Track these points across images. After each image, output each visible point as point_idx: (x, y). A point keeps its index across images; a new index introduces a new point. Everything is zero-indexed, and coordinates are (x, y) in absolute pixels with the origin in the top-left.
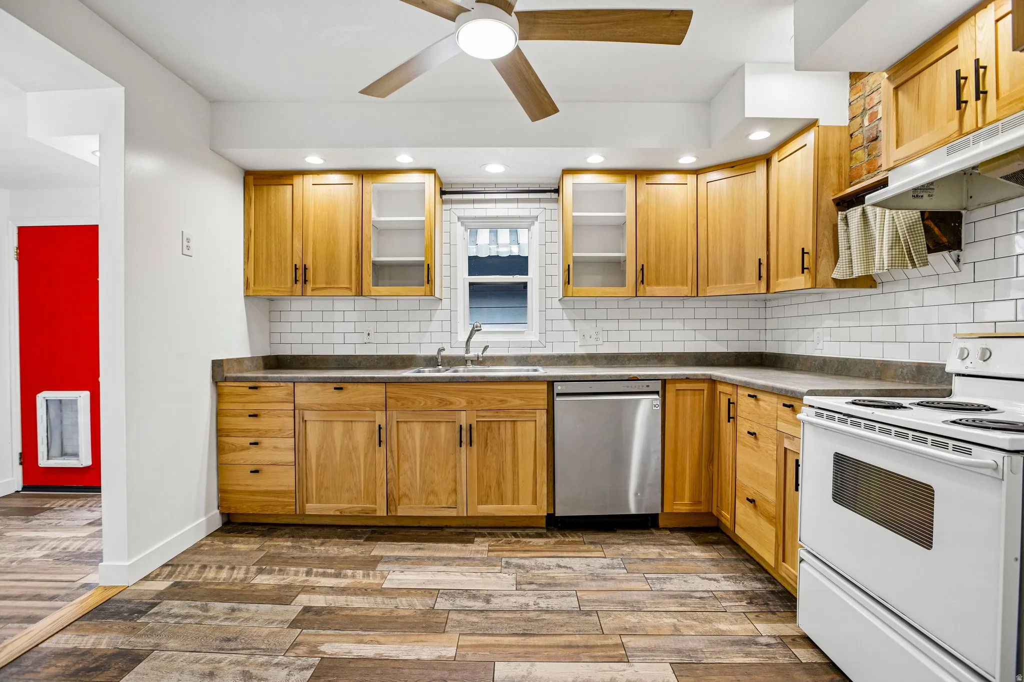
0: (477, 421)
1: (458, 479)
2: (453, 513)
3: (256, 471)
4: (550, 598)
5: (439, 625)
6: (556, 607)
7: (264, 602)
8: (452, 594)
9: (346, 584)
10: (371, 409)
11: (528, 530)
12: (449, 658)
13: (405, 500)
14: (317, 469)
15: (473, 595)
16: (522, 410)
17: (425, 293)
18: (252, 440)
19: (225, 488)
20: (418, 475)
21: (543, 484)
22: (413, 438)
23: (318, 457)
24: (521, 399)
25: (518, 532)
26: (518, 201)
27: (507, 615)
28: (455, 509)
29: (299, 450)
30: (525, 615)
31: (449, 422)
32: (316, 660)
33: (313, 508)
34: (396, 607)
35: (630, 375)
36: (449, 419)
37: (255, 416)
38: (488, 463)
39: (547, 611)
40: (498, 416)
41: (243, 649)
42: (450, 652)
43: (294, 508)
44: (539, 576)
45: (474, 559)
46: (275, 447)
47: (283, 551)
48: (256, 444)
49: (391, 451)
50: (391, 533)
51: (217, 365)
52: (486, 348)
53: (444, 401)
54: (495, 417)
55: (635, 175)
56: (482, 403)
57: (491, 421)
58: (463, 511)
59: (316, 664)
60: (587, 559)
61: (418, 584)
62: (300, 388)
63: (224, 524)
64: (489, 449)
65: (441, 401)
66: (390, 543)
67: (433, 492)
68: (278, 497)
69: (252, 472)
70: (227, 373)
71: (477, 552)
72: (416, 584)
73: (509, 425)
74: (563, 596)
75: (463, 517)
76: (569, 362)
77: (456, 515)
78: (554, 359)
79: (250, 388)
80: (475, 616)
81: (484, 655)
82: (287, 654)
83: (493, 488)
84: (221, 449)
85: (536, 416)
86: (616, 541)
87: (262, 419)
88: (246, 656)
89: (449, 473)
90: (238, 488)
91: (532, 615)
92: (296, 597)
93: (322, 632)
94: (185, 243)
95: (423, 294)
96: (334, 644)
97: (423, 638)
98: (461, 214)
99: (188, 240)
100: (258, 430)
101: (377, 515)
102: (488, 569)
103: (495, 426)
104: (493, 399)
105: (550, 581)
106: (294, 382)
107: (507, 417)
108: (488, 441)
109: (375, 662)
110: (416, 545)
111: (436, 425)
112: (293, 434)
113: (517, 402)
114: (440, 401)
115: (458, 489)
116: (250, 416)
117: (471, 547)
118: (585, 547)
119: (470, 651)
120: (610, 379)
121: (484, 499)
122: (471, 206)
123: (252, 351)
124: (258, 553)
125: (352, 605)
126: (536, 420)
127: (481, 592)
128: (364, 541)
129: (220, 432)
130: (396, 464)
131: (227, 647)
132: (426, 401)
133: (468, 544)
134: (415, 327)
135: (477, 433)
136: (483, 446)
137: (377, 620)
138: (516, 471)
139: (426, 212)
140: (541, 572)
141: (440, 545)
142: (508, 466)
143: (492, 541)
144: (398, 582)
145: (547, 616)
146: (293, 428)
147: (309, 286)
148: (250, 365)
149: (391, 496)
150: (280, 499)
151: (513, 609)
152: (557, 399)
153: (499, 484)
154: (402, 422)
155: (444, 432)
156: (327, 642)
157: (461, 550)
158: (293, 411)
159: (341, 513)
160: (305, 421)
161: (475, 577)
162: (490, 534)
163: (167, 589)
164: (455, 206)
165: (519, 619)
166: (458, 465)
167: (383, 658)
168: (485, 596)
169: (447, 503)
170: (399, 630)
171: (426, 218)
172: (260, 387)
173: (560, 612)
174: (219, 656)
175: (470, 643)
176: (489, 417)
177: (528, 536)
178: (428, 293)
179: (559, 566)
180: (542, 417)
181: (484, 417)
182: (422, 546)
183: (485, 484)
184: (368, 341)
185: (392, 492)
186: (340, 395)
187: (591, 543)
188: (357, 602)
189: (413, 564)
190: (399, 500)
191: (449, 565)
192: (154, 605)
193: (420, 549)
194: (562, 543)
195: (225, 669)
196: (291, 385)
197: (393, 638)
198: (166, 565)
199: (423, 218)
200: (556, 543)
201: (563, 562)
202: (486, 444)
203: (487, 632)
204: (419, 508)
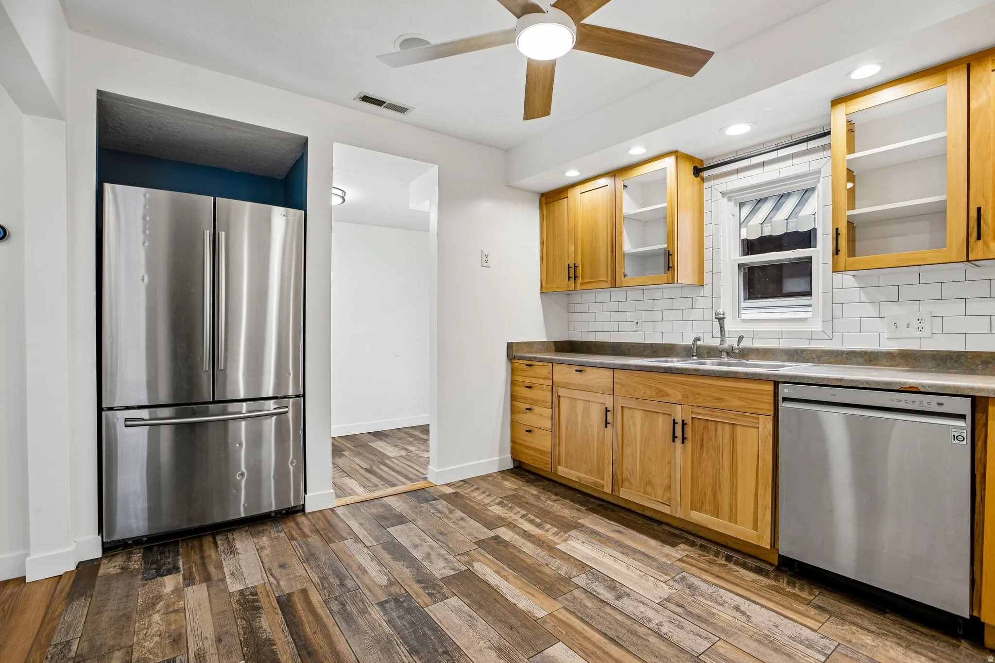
0: (692, 418)
1: (672, 475)
2: (667, 510)
3: (530, 431)
4: (682, 628)
5: (558, 591)
6: (675, 639)
7: (480, 522)
8: (597, 576)
9: (536, 533)
10: (602, 392)
11: (752, 559)
12: (534, 617)
13: (626, 484)
14: (566, 437)
15: (612, 585)
16: (742, 413)
17: (668, 281)
18: (528, 406)
19: (516, 440)
20: (638, 462)
21: (766, 509)
22: (635, 425)
23: (567, 428)
24: (741, 399)
25: (736, 556)
26: (792, 156)
27: (619, 617)
28: (668, 507)
29: (555, 419)
30: (636, 627)
31: (666, 414)
32: (463, 568)
33: (562, 471)
34: (547, 564)
35: (904, 384)
36: (665, 411)
37: (530, 387)
38: (703, 466)
39: (661, 637)
40: (713, 415)
41: (442, 542)
42: (539, 613)
43: (550, 466)
44: (699, 604)
45: (654, 559)
46: (541, 415)
47: (526, 496)
48: (530, 409)
49: (617, 435)
50: (613, 511)
51: (510, 346)
52: (741, 339)
53: (661, 392)
54: (711, 415)
55: (965, 66)
56: (697, 399)
57: (707, 420)
58: (676, 512)
59: (462, 570)
60: (785, 620)
61: (583, 557)
62: (556, 367)
63: (515, 468)
64: (705, 452)
65: (659, 391)
66: (602, 518)
67: (650, 483)
68: (542, 455)
69: (527, 431)
70: (516, 352)
71: (667, 556)
72: (580, 556)
73: (727, 428)
74: (700, 636)
75: (675, 517)
76: (866, 361)
77: (669, 514)
78: (842, 356)
79: (527, 365)
80: (593, 602)
81: (560, 631)
82: (456, 557)
83: (708, 496)
84: (513, 410)
85: (759, 423)
86: (866, 624)
87: (533, 391)
88: (438, 546)
89: (665, 467)
90: (521, 442)
91: (642, 630)
92: (499, 527)
93: (487, 555)
94: (484, 258)
95: (666, 282)
96: (484, 565)
97: (535, 593)
98: (724, 188)
99: (487, 256)
100: (532, 399)
101: (604, 491)
102: (656, 574)
103: (711, 426)
104: (709, 396)
105: (705, 616)
106: (552, 363)
107: (724, 418)
108: (704, 443)
109: (490, 589)
110: (621, 528)
111: (655, 415)
112: (551, 406)
113: (736, 403)
114: (657, 391)
115: (673, 486)
116: (526, 387)
117: (668, 549)
118: (802, 608)
119: (553, 622)
120: (867, 386)
121: (698, 505)
122: (735, 177)
123: (548, 337)
124: (512, 491)
125: (523, 548)
126: (759, 428)
127: (624, 588)
128: (586, 510)
129: (513, 398)
130: (620, 449)
131: (437, 537)
132: (645, 390)
133: (667, 546)
134: (677, 315)
135: (693, 431)
136: (699, 446)
137: (525, 565)
138: (734, 484)
139: (668, 198)
140: (709, 603)
141: (642, 536)
142: (726, 474)
143: (693, 552)
144: (571, 548)
145: (653, 640)
146: (551, 401)
147: (579, 281)
148: (540, 347)
149: (616, 476)
150: (543, 457)
151: (631, 616)
152: (784, 405)
153: (714, 493)
154: (626, 407)
155: (662, 425)
156: (482, 562)
157: (655, 549)
158: (551, 387)
159: (579, 480)
160: (559, 396)
161: (635, 575)
162: (702, 546)
163: (450, 494)
164: (716, 182)
165: (624, 625)
166: (672, 462)
167: (497, 589)
168: (623, 592)
169: (663, 498)
170: (529, 580)
171: (668, 204)
172: (534, 365)
173: (672, 644)
174: (429, 539)
175: (561, 617)
176: (704, 414)
177: (744, 566)
178: (670, 280)
179: (737, 608)
180: (767, 425)
181: (699, 414)
182: (623, 531)
183: (700, 489)
184: (636, 330)
185: (616, 474)
186: (581, 376)
187: (818, 607)
188: (529, 548)
189: (599, 541)
190: (622, 482)
191: (627, 554)
192: (435, 499)
193: (619, 532)
194: (777, 590)
195: (424, 547)
196: (550, 364)
197: (518, 582)
198: (463, 481)
199: (665, 205)
200: (769, 587)
201: (745, 605)
202: (702, 445)
203: (584, 618)
204: (638, 495)
